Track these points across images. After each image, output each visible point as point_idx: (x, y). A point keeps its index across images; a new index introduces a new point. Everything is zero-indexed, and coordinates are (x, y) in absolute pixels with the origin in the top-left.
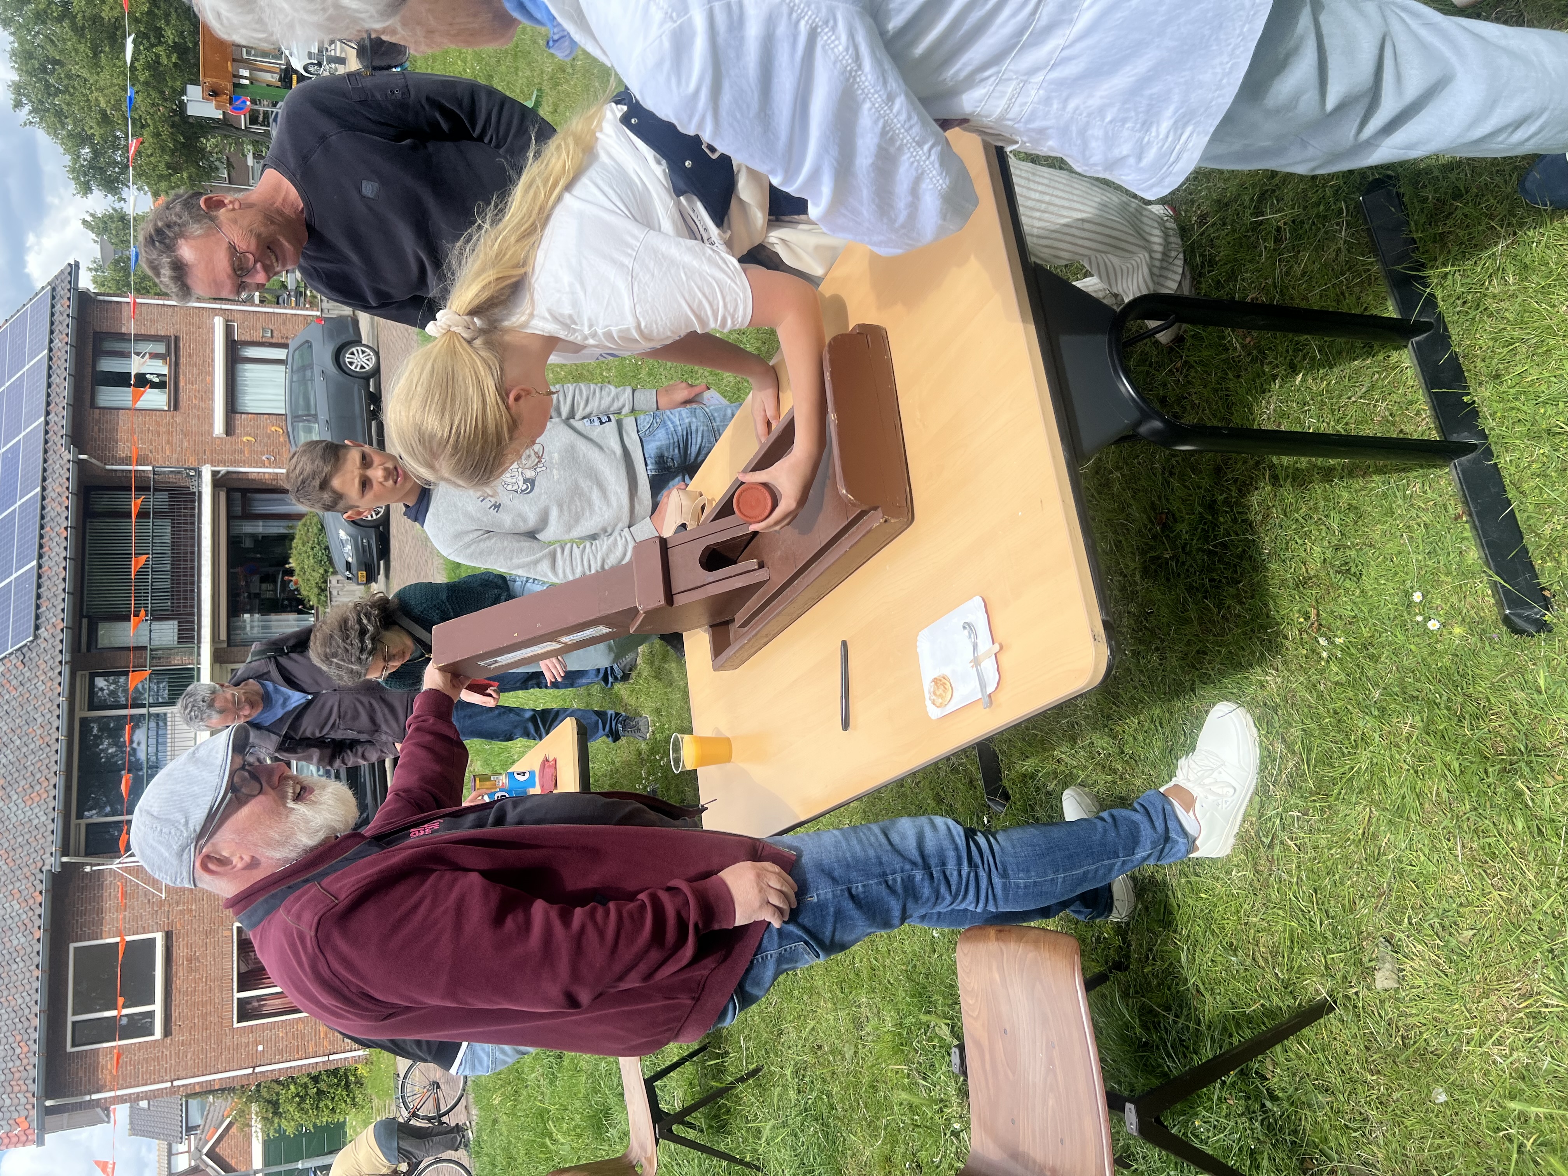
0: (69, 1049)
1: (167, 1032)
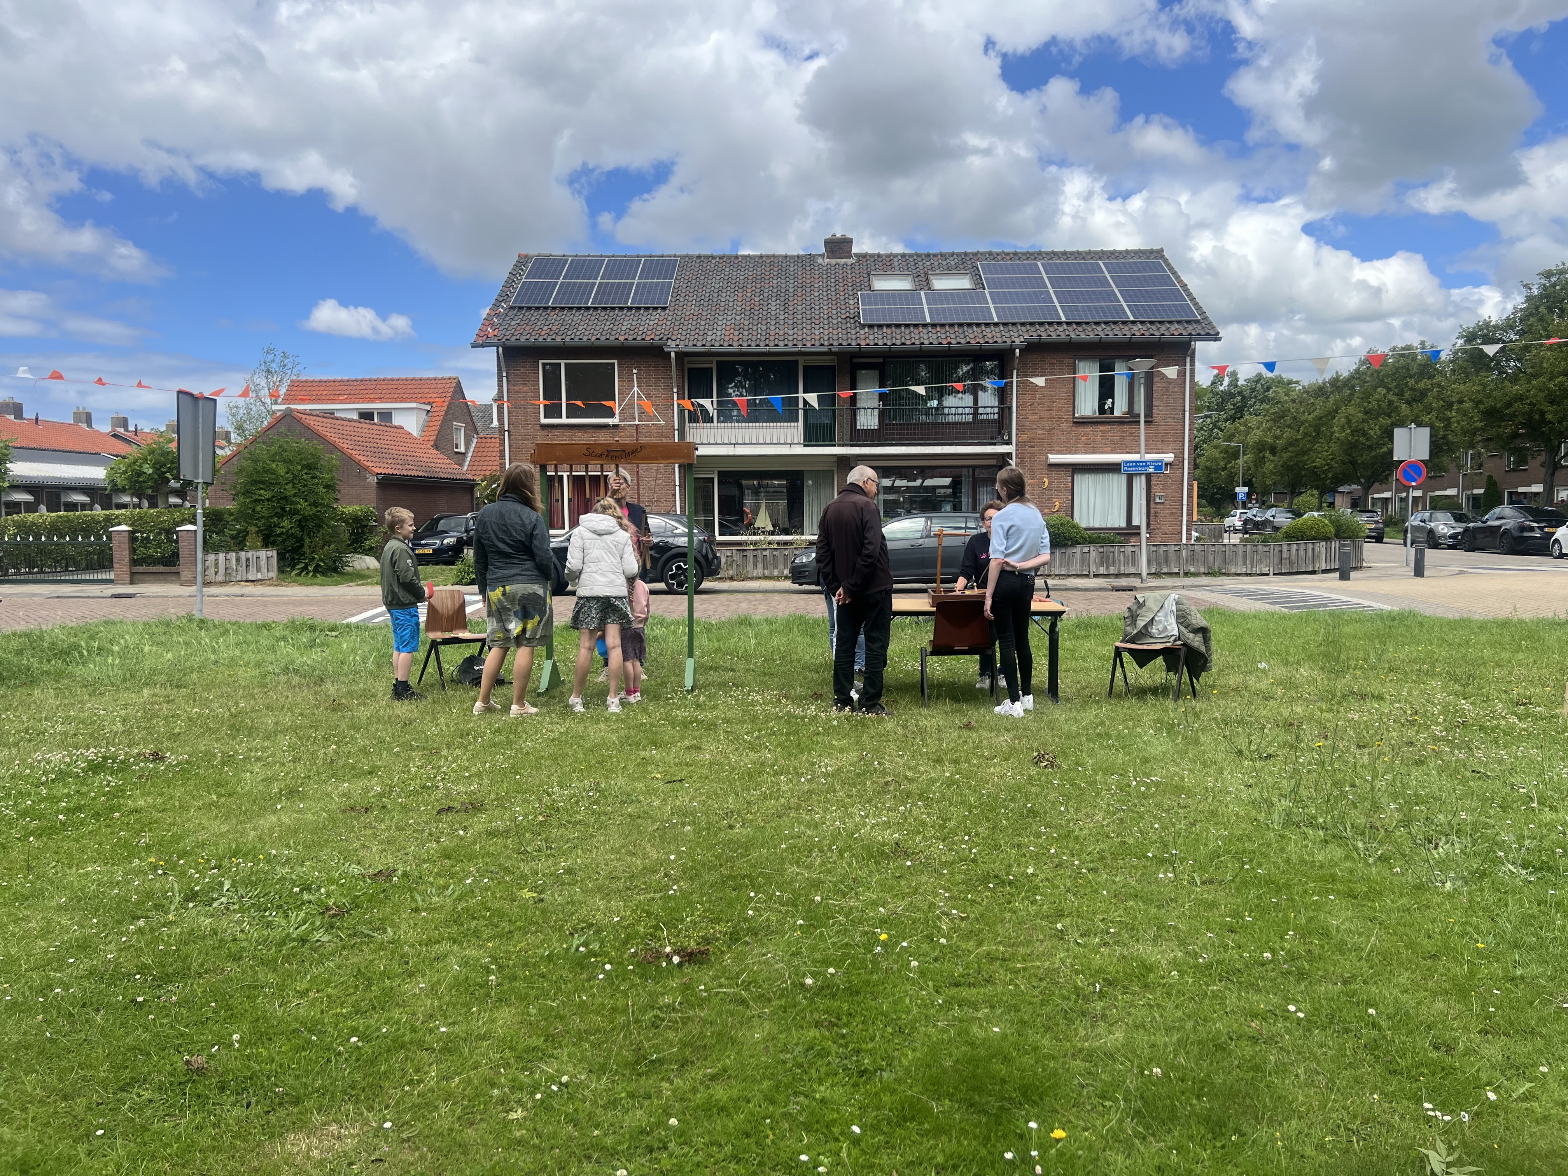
0: (541, 362)
1: (544, 427)
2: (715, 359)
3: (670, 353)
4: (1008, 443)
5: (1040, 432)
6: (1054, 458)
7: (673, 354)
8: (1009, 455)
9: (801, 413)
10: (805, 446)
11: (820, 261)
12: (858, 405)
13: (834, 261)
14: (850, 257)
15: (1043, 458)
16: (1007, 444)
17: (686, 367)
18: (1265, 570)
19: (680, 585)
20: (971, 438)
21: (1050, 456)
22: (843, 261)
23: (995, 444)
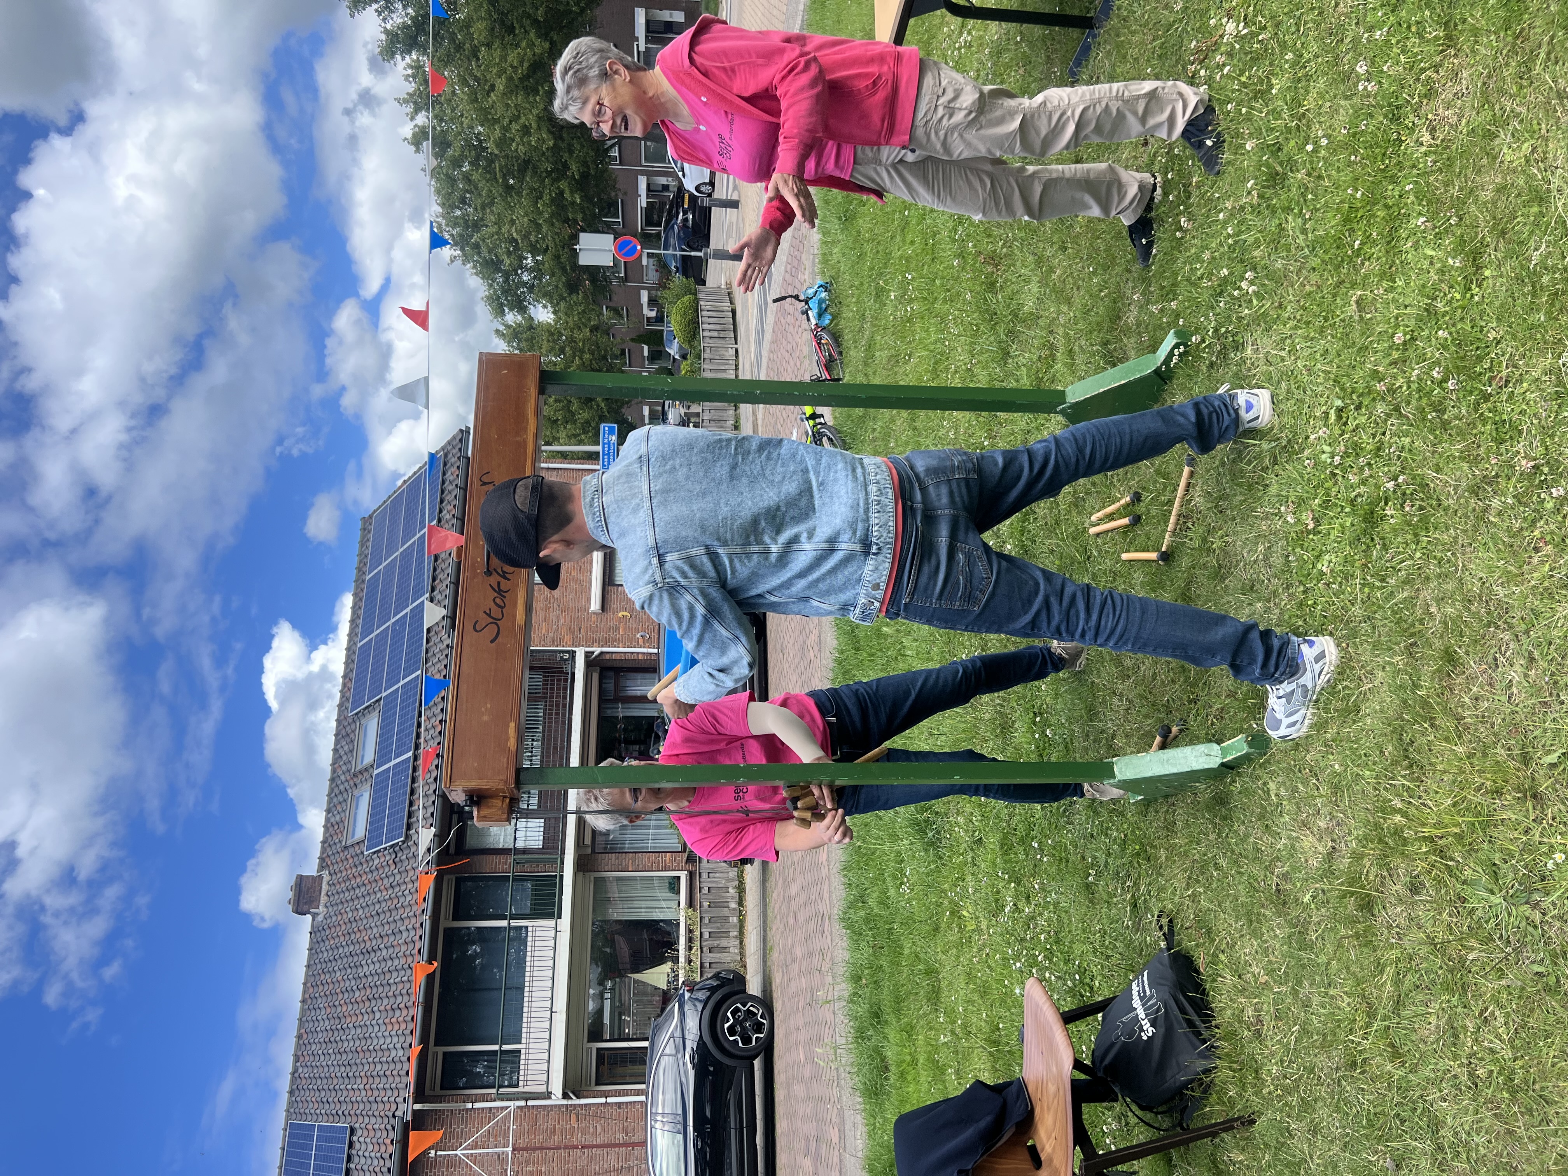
2: (432, 1048)
3: (414, 1112)
4: (573, 654)
5: (562, 621)
6: (595, 604)
7: (417, 1107)
8: (588, 655)
9: (515, 923)
10: (560, 917)
11: (320, 918)
12: (512, 846)
13: (323, 899)
14: (320, 877)
15: (594, 618)
16: (574, 657)
17: (438, 1091)
18: (733, 352)
19: (759, 1027)
20: (565, 697)
21: (592, 608)
22: (325, 887)
23: (573, 674)
